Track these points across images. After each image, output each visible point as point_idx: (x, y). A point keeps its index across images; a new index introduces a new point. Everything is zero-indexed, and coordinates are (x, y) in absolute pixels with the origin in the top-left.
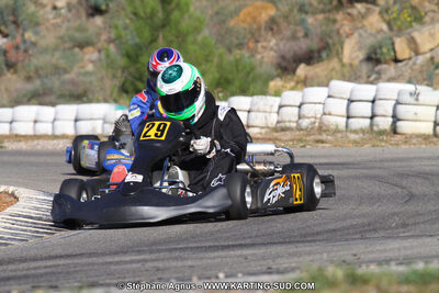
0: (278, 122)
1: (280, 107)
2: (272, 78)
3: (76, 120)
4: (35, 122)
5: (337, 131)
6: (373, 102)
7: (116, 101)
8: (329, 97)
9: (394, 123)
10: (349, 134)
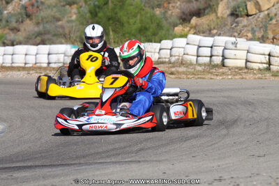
0: (159, 58)
1: (160, 49)
3: (49, 54)
4: (26, 55)
5: (191, 64)
6: (212, 47)
8: (187, 44)
9: (223, 60)
10: (197, 66)
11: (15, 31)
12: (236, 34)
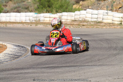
0: (74, 19)
1: (75, 15)
2: (74, 5)
5: (88, 21)
7: (35, 12)
11: (5, 6)
12: (99, 8)
